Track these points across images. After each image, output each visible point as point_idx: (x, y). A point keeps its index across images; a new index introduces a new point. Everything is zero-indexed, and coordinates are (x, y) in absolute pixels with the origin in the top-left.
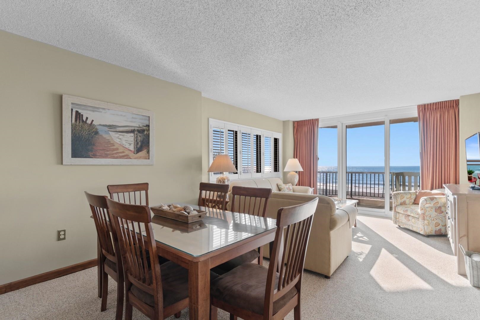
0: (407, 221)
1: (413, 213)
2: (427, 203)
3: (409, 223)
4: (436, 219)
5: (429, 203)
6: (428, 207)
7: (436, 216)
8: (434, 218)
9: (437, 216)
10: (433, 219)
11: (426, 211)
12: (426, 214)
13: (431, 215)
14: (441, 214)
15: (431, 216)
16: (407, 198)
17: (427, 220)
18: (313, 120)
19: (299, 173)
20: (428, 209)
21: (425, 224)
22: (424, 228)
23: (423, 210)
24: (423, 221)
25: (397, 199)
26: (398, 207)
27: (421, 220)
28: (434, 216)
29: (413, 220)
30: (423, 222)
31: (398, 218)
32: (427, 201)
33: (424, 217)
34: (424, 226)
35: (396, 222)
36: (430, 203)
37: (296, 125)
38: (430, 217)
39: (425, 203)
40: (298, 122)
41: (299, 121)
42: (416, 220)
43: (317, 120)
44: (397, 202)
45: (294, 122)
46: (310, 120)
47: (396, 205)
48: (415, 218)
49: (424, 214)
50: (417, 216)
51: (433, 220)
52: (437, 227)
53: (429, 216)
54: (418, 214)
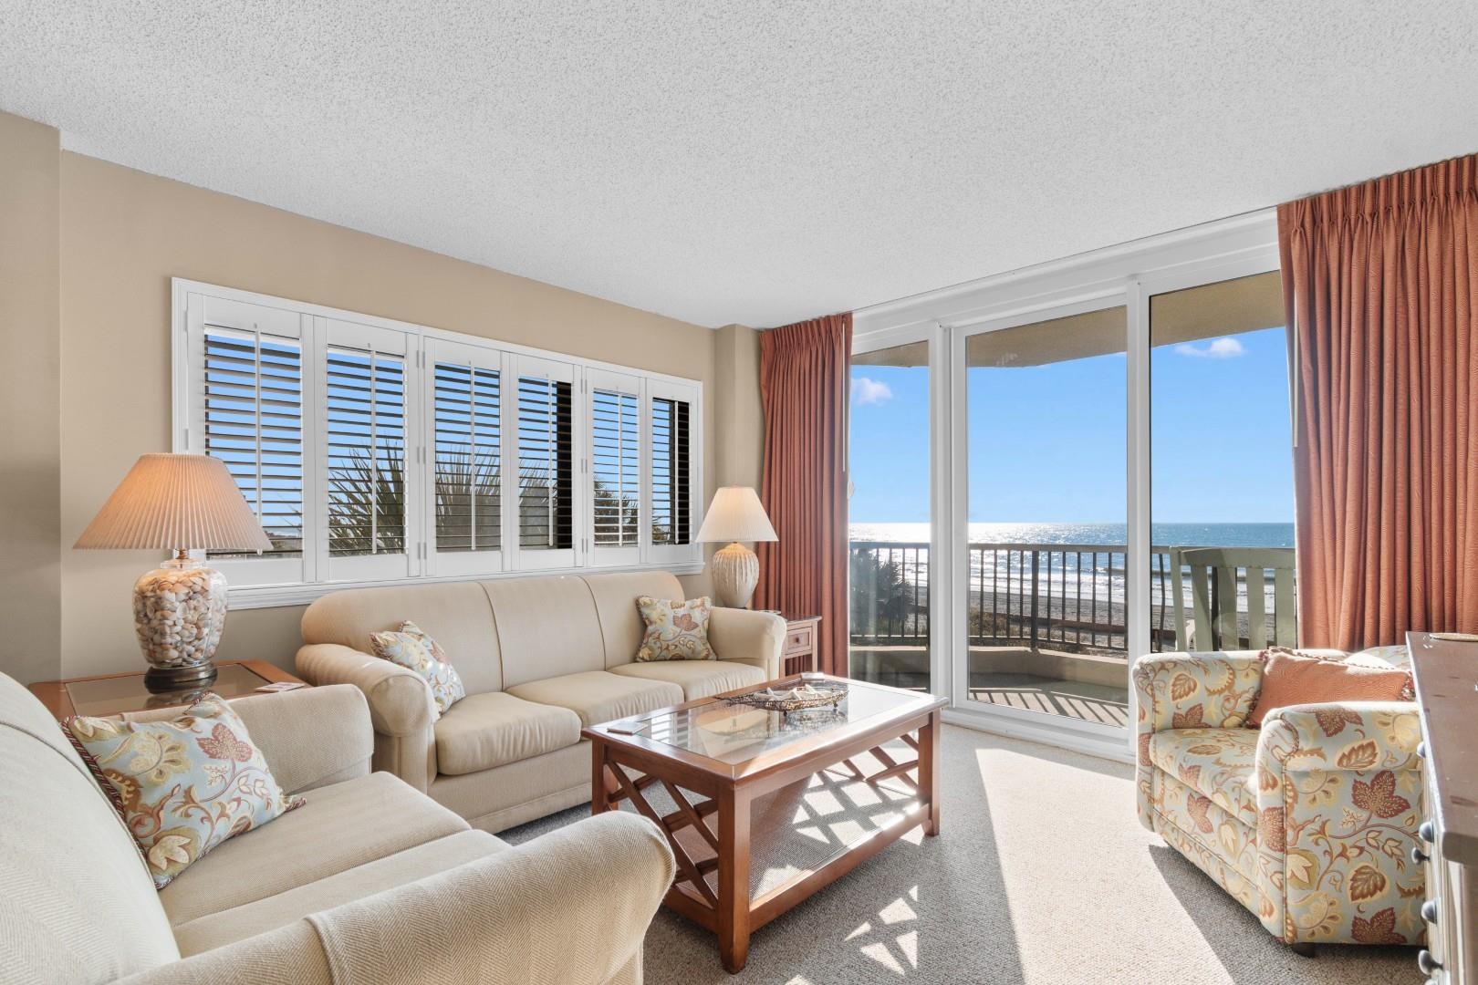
0: (1197, 830)
1: (1225, 794)
2: (1297, 751)
3: (1208, 840)
4: (1362, 850)
5: (1312, 752)
6: (1305, 774)
7: (1356, 833)
8: (1348, 842)
9: (1365, 827)
10: (1337, 850)
11: (1295, 798)
12: (1299, 813)
13: (1324, 824)
14: (1390, 821)
15: (1328, 830)
16: (1211, 693)
17: (1304, 853)
18: (828, 318)
19: (762, 549)
20: (1304, 786)
21: (1289, 874)
22: (1285, 900)
23: (1277, 790)
24: (1278, 855)
25: (1153, 696)
26: (1155, 742)
27: (1264, 848)
28: (1349, 828)
29: (1228, 832)
30: (1282, 861)
31: (1161, 801)
32: (1296, 738)
33: (1282, 831)
34: (1281, 887)
35: (1150, 818)
36: (1317, 752)
37: (768, 344)
38: (1322, 831)
39: (1289, 750)
40: (775, 333)
41: (780, 328)
42: (1243, 841)
43: (846, 318)
44: (1155, 711)
45: (760, 335)
46: (818, 321)
47: (1149, 730)
48: (1238, 825)
49: (1281, 813)
50: (1244, 816)
51: (1342, 854)
52: (1364, 896)
53: (1316, 826)
54: (1249, 808)
